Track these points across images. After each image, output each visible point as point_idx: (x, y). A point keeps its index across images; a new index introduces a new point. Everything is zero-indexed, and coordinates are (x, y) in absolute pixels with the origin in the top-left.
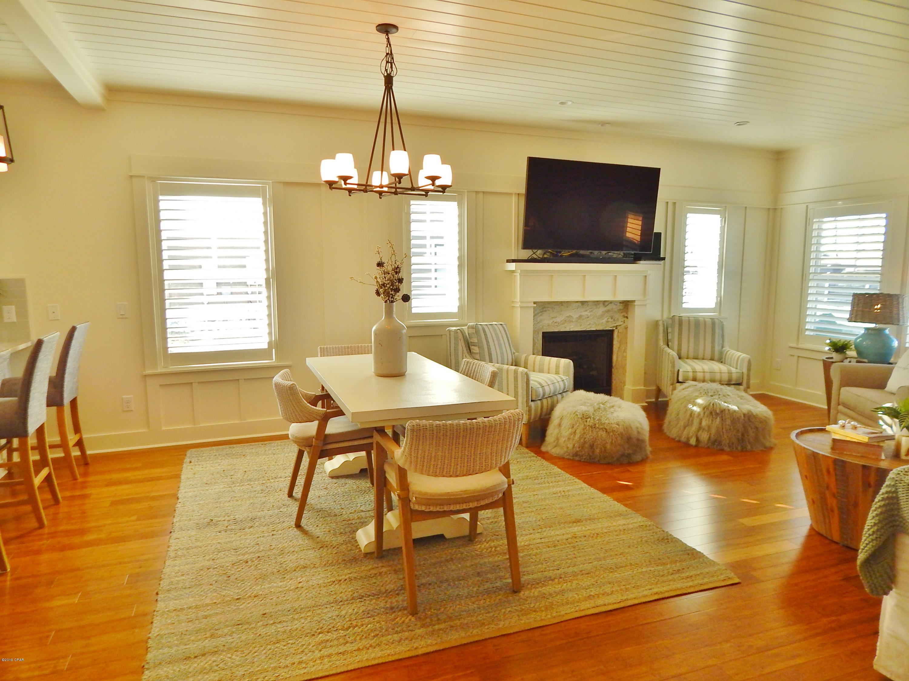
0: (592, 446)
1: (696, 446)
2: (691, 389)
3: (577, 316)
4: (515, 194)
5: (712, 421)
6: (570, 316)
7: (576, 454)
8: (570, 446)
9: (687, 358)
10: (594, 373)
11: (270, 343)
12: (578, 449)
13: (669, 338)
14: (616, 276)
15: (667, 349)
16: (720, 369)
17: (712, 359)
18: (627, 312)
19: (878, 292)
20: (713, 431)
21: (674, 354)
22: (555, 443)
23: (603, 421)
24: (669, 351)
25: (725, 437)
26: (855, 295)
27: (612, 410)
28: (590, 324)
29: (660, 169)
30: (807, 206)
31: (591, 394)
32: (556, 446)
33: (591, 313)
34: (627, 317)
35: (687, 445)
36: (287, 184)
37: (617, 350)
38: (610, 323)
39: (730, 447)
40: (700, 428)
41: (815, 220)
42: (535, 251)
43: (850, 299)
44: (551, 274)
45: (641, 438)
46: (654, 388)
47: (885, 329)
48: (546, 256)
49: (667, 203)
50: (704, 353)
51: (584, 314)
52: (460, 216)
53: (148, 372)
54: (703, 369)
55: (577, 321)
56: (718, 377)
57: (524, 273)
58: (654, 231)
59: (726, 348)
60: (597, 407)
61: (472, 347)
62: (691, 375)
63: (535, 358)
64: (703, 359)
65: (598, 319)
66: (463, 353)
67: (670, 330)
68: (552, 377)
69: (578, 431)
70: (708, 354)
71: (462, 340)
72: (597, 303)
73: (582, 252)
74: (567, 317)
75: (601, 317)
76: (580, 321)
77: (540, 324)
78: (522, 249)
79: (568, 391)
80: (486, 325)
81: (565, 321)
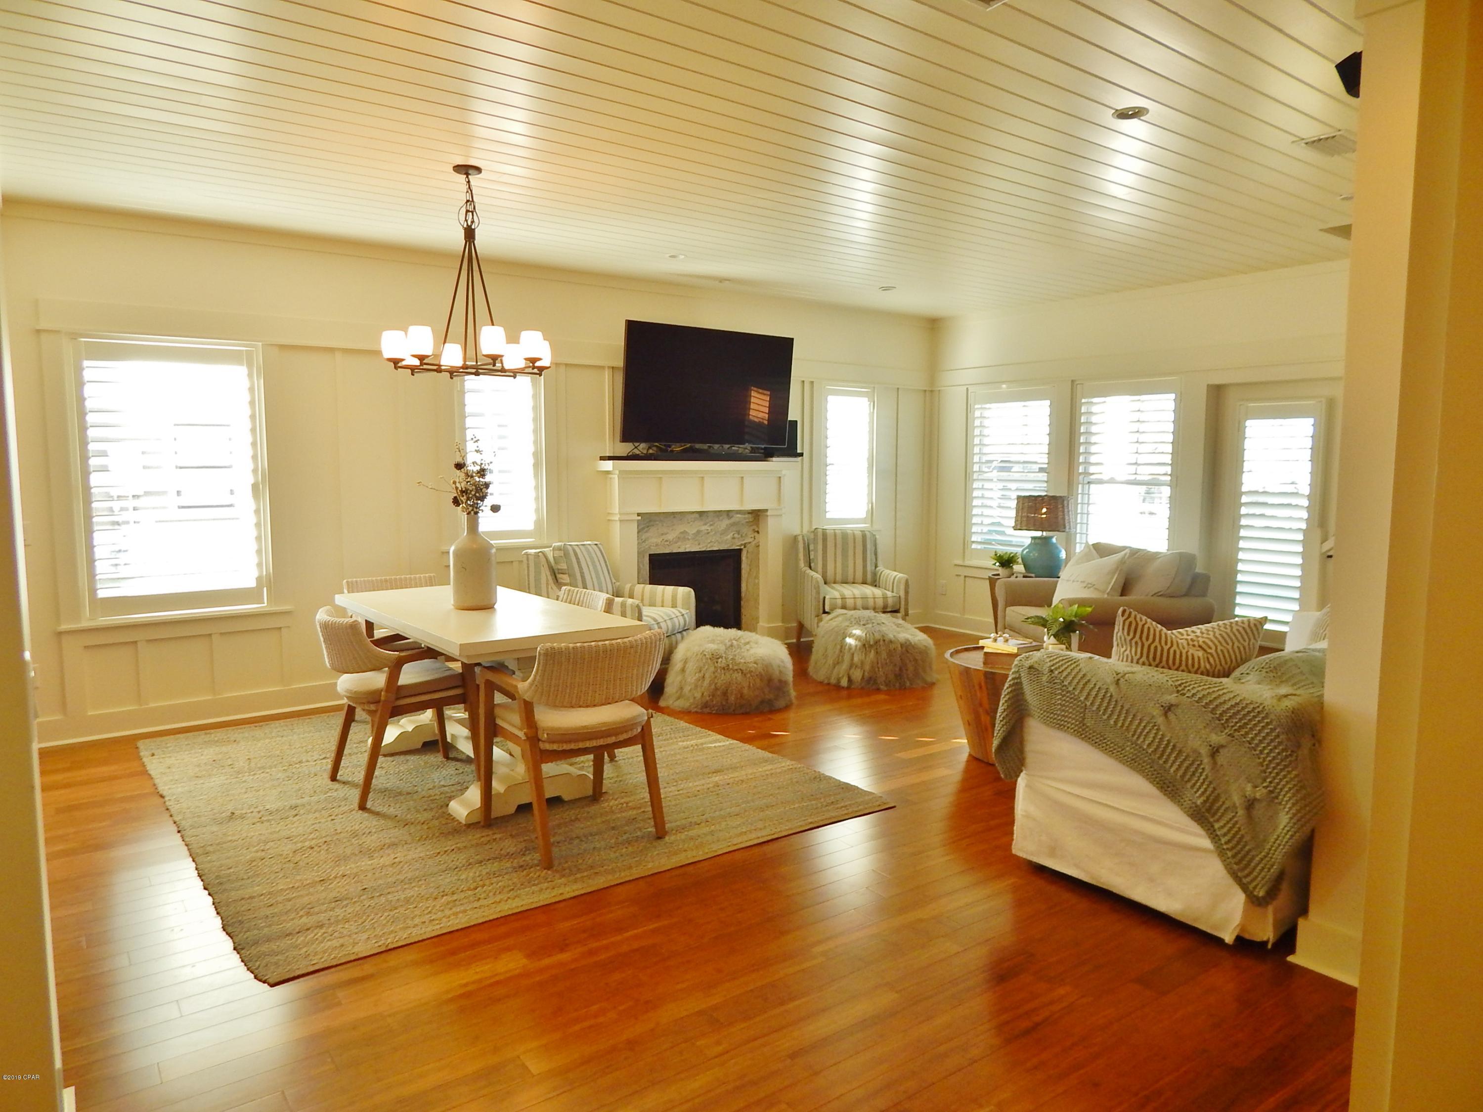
0: (725, 694)
1: (848, 688)
2: (840, 619)
3: (694, 531)
4: (609, 367)
5: (866, 654)
6: (685, 532)
7: (706, 705)
8: (698, 695)
9: (835, 583)
10: (718, 608)
11: (259, 579)
12: (708, 698)
13: (812, 557)
14: (742, 477)
15: (809, 571)
16: (873, 593)
17: (864, 582)
18: (758, 525)
19: (1044, 494)
20: (867, 667)
21: (818, 576)
22: (678, 694)
23: (739, 659)
24: (812, 573)
25: (881, 673)
26: (1019, 497)
27: (748, 647)
28: (711, 542)
29: (793, 339)
30: (967, 389)
31: (720, 630)
32: (678, 698)
33: (712, 527)
34: (758, 532)
35: (838, 687)
36: (283, 347)
37: (746, 575)
38: (736, 539)
39: (887, 685)
40: (852, 665)
41: (976, 406)
42: (637, 444)
43: (1013, 504)
44: (659, 476)
45: (783, 679)
46: (795, 624)
47: (1052, 537)
48: (651, 451)
49: (803, 382)
50: (854, 576)
51: (704, 528)
52: (535, 396)
53: (64, 627)
54: (854, 595)
55: (693, 539)
56: (871, 603)
57: (623, 474)
58: (789, 419)
59: (880, 568)
60: (729, 644)
61: (559, 576)
62: (839, 602)
63: (644, 588)
64: (853, 583)
65: (721, 534)
66: (547, 584)
67: (812, 547)
68: (669, 610)
69: (707, 676)
70: (859, 576)
71: (546, 566)
72: (718, 513)
73: (698, 446)
74: (681, 533)
75: (724, 532)
76: (697, 538)
77: (647, 542)
78: (621, 442)
79: (692, 628)
80: (577, 546)
81: (679, 538)
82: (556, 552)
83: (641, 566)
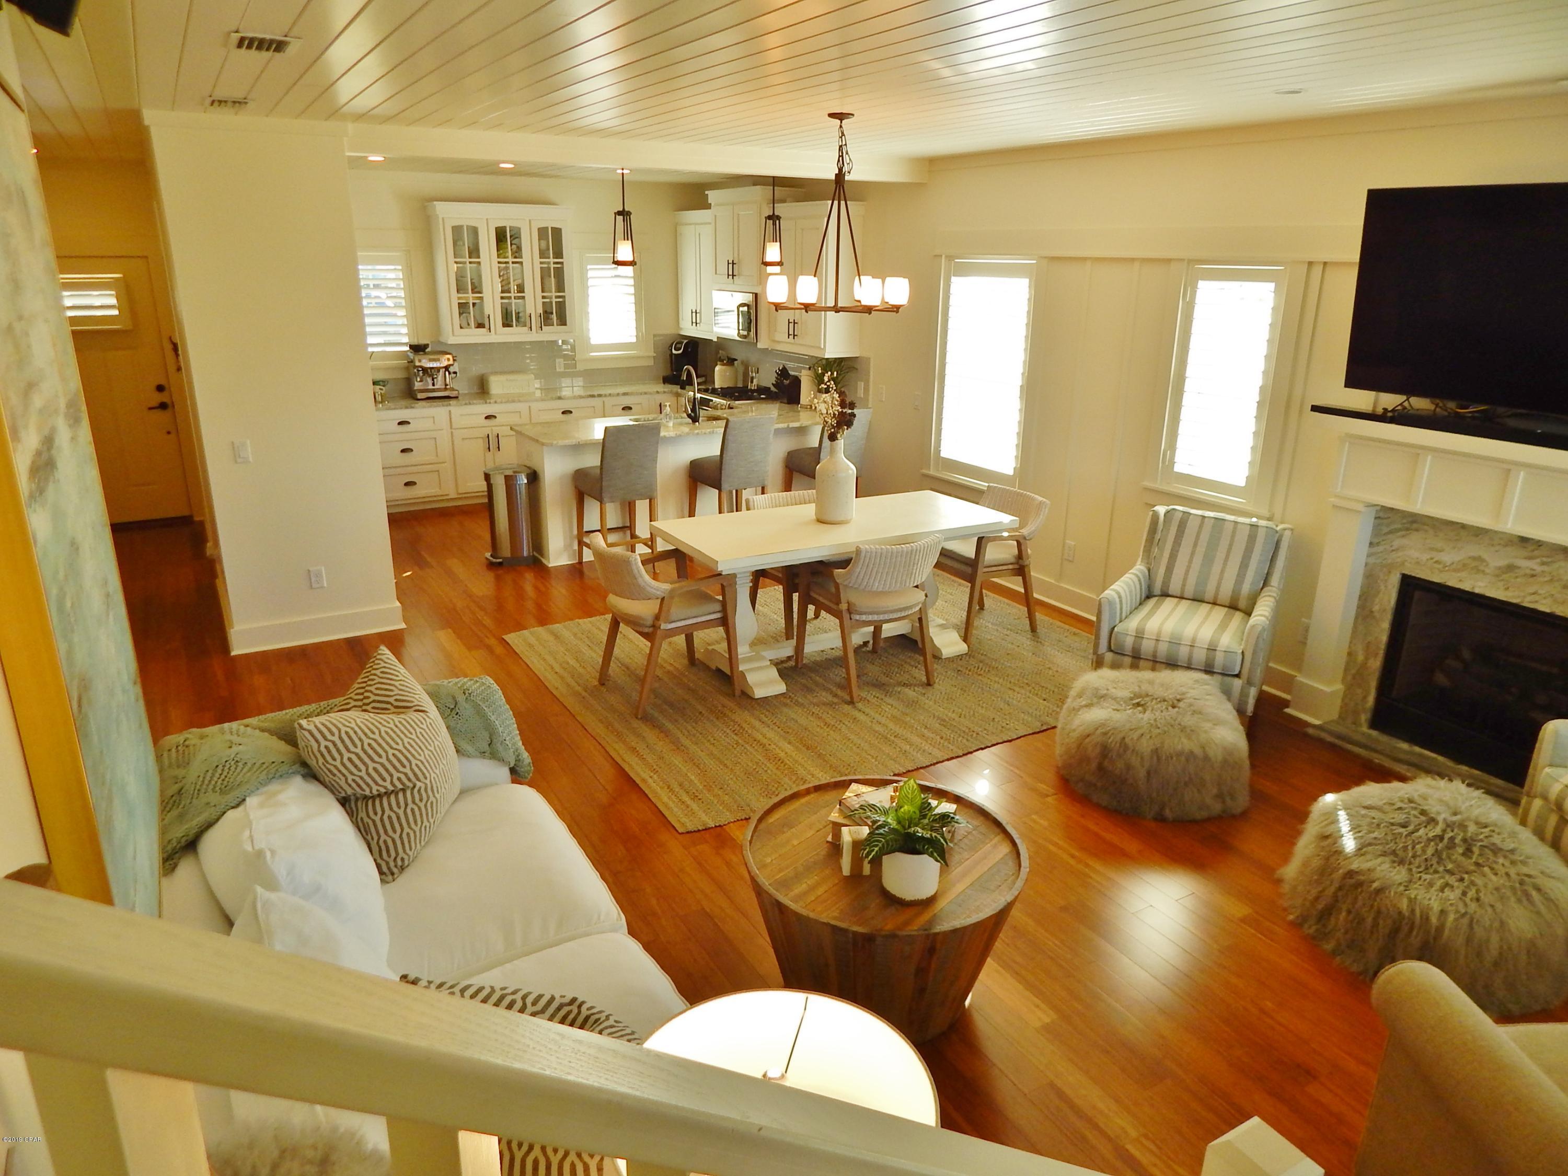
3: (1503, 563)
6: (1479, 559)
28: (1536, 594)
33: (1545, 568)
44: (1422, 453)
51: (1522, 565)
55: (1497, 576)
65: (1564, 587)
74: (1474, 558)
76: (1505, 576)
77: (1400, 554)
78: (1346, 386)
79: (1238, 676)
80: (1204, 517)
81: (1464, 565)
82: (1155, 516)
83: (1382, 587)
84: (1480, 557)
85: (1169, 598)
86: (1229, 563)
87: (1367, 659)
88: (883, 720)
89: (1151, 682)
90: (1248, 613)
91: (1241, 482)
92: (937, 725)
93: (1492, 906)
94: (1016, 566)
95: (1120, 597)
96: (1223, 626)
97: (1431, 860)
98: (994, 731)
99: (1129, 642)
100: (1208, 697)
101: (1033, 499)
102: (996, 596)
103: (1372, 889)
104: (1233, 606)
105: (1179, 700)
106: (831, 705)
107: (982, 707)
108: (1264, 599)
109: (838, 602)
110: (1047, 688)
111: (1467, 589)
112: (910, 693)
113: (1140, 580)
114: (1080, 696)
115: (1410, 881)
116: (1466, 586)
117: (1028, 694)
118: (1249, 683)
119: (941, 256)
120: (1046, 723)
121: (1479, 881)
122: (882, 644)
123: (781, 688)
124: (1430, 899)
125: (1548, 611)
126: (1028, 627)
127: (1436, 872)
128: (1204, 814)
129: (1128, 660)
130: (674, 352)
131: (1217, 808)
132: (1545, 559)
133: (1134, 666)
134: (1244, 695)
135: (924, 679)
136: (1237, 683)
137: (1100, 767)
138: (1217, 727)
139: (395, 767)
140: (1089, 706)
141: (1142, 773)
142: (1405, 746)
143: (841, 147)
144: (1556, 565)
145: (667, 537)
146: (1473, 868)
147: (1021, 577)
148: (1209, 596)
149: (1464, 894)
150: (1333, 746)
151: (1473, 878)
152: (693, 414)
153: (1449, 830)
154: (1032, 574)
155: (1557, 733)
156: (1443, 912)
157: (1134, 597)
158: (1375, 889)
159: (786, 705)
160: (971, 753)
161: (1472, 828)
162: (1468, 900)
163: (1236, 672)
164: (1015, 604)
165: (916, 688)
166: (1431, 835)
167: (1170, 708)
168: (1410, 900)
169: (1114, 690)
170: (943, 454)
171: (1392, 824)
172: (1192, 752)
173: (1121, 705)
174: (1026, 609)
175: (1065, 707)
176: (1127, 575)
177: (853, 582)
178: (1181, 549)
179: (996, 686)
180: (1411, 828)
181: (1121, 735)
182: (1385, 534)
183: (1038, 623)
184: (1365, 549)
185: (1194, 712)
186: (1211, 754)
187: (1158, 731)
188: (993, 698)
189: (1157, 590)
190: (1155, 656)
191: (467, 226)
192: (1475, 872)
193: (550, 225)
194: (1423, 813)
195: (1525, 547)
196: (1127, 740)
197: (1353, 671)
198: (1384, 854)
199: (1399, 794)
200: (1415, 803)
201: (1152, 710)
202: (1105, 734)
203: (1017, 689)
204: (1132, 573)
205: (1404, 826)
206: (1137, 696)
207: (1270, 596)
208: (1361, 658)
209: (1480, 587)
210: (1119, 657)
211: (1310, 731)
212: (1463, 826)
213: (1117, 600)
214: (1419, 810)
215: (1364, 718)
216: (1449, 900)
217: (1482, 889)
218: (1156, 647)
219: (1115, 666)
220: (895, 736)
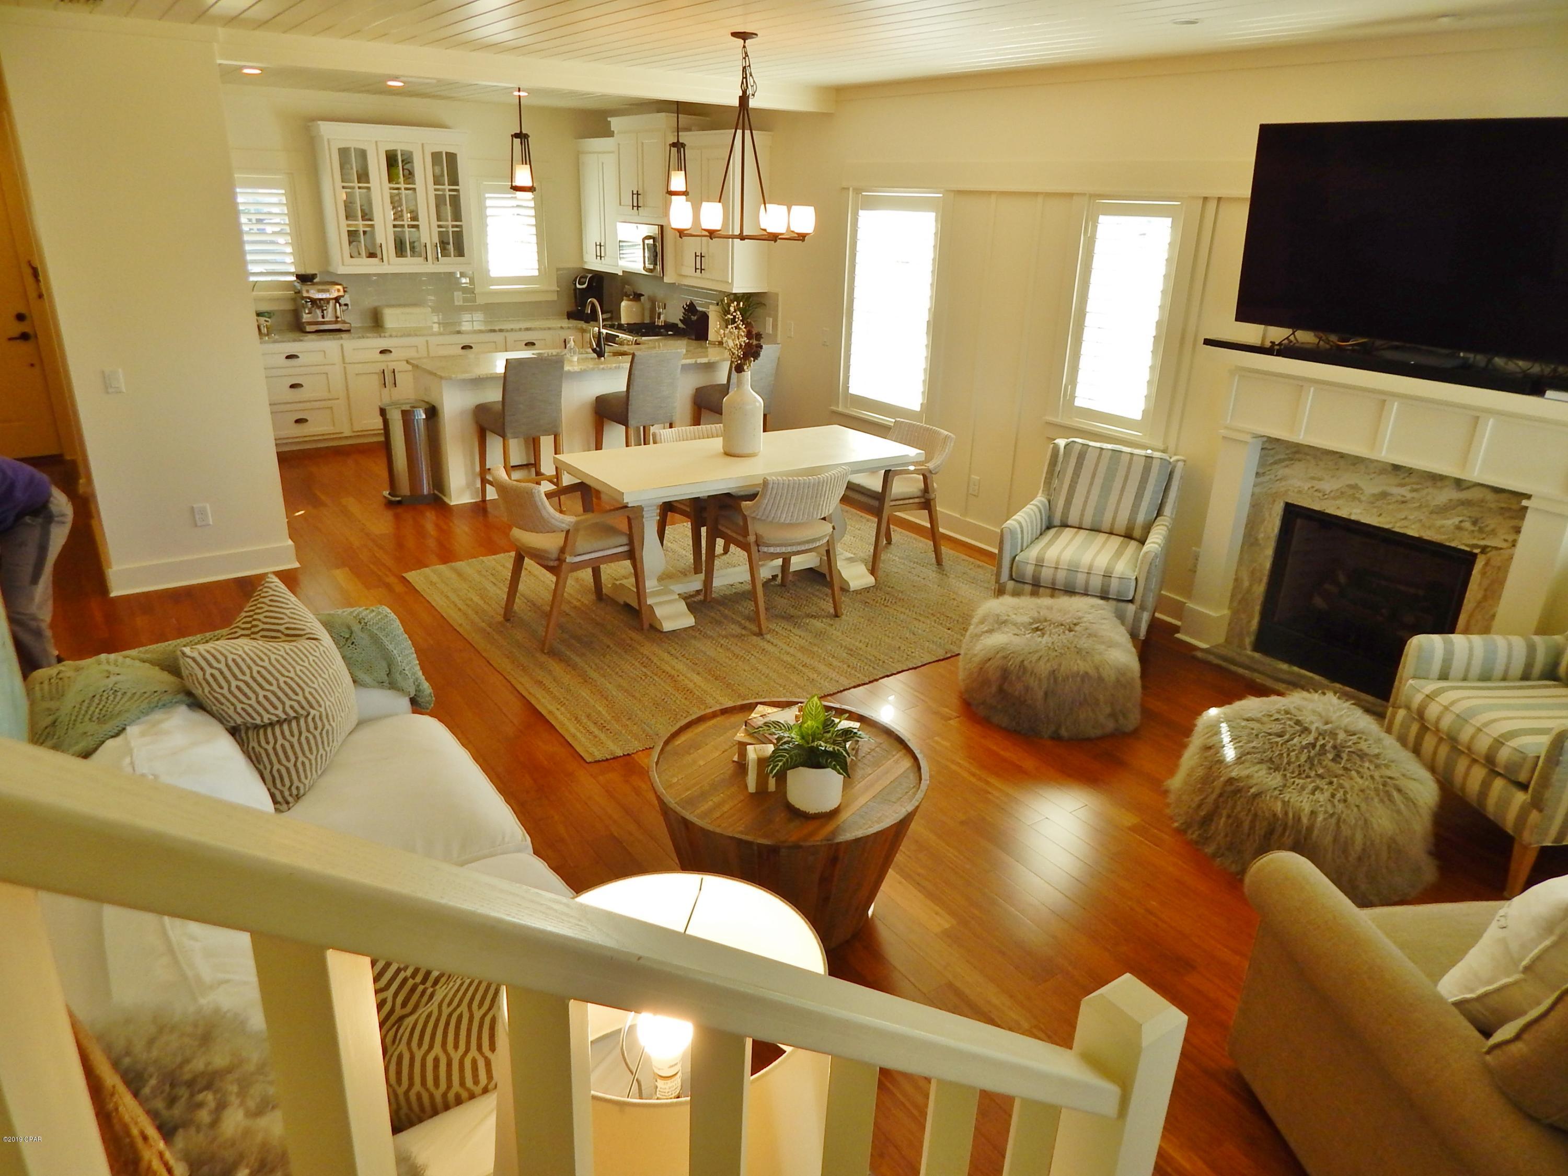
3: (1377, 490)
6: (1355, 487)
11: (922, 406)
14: (1478, 418)
18: (1523, 521)
28: (1406, 518)
33: (1414, 495)
34: (1520, 534)
38: (1466, 533)
44: (1303, 385)
51: (1394, 492)
55: (1372, 503)
65: (1431, 513)
74: (1350, 486)
75: (1443, 510)
76: (1379, 503)
77: (1283, 483)
78: (1237, 320)
79: (1131, 601)
80: (1102, 449)
81: (1342, 493)
82: (1056, 449)
83: (1267, 515)
84: (1357, 485)
85: (1068, 529)
86: (1125, 493)
87: (1251, 586)
88: (792, 651)
89: (1050, 608)
90: (1143, 542)
91: (1137, 415)
92: (845, 655)
93: (1358, 806)
94: (923, 500)
95: (1021, 527)
96: (1119, 554)
97: (1304, 765)
98: (900, 659)
99: (1029, 570)
100: (1103, 621)
101: (939, 433)
102: (903, 531)
103: (1249, 794)
104: (1128, 536)
105: (1075, 624)
106: (740, 637)
107: (889, 637)
108: (1158, 527)
109: (746, 533)
110: (951, 618)
111: (1344, 516)
112: (818, 624)
113: (1040, 511)
114: (982, 622)
115: (1285, 786)
116: (1343, 513)
117: (933, 623)
118: (1142, 608)
119: (848, 189)
120: (951, 651)
121: (1347, 784)
122: (790, 578)
123: (690, 621)
124: (1302, 802)
125: (1416, 535)
126: (934, 560)
127: (1308, 777)
128: (1099, 732)
129: (1028, 588)
130: (578, 286)
131: (1110, 726)
132: (1415, 486)
133: (1034, 594)
134: (1137, 619)
135: (832, 611)
136: (1131, 608)
137: (1001, 690)
138: (1109, 649)
139: (286, 695)
140: (990, 631)
141: (1040, 694)
142: (1285, 666)
143: (744, 68)
144: (1425, 492)
145: (572, 471)
146: (1341, 772)
147: (927, 511)
148: (1106, 526)
149: (1333, 796)
150: (1219, 667)
151: (1341, 781)
152: (598, 349)
153: (1321, 738)
154: (938, 509)
155: (1420, 648)
156: (1313, 813)
157: (1035, 530)
158: (1252, 794)
159: (695, 637)
160: (877, 680)
161: (1342, 736)
162: (1336, 801)
163: (1130, 598)
164: (922, 539)
165: (824, 620)
166: (1304, 743)
167: (1067, 632)
168: (1284, 802)
169: (1014, 616)
170: (851, 391)
171: (1270, 734)
172: (1087, 673)
173: (1021, 630)
174: (932, 543)
175: (968, 634)
176: (1028, 506)
177: (760, 514)
178: (1080, 480)
179: (902, 617)
180: (1287, 737)
181: (1020, 659)
182: (1272, 464)
183: (943, 556)
184: (1251, 478)
185: (1090, 635)
186: (1105, 674)
187: (1055, 653)
188: (899, 628)
189: (1057, 521)
190: (1054, 583)
191: (354, 149)
192: (1343, 775)
193: (444, 149)
194: (1298, 723)
195: (1396, 475)
196: (1026, 663)
197: (1239, 596)
198: (1261, 762)
199: (1277, 706)
200: (1291, 714)
201: (1050, 634)
202: (1005, 658)
203: (922, 619)
204: (1033, 504)
205: (1280, 735)
206: (1036, 621)
207: (1163, 525)
208: (1246, 584)
209: (1356, 514)
210: (1021, 585)
211: (1199, 654)
212: (1333, 735)
213: (1019, 530)
214: (1294, 721)
215: (1248, 641)
216: (1319, 802)
217: (1348, 789)
218: (1055, 575)
219: (1016, 594)
220: (803, 666)
